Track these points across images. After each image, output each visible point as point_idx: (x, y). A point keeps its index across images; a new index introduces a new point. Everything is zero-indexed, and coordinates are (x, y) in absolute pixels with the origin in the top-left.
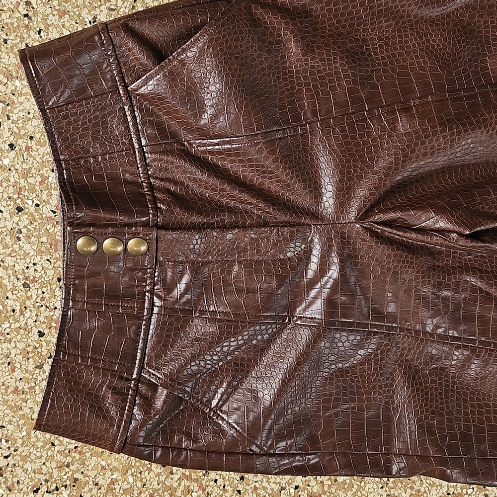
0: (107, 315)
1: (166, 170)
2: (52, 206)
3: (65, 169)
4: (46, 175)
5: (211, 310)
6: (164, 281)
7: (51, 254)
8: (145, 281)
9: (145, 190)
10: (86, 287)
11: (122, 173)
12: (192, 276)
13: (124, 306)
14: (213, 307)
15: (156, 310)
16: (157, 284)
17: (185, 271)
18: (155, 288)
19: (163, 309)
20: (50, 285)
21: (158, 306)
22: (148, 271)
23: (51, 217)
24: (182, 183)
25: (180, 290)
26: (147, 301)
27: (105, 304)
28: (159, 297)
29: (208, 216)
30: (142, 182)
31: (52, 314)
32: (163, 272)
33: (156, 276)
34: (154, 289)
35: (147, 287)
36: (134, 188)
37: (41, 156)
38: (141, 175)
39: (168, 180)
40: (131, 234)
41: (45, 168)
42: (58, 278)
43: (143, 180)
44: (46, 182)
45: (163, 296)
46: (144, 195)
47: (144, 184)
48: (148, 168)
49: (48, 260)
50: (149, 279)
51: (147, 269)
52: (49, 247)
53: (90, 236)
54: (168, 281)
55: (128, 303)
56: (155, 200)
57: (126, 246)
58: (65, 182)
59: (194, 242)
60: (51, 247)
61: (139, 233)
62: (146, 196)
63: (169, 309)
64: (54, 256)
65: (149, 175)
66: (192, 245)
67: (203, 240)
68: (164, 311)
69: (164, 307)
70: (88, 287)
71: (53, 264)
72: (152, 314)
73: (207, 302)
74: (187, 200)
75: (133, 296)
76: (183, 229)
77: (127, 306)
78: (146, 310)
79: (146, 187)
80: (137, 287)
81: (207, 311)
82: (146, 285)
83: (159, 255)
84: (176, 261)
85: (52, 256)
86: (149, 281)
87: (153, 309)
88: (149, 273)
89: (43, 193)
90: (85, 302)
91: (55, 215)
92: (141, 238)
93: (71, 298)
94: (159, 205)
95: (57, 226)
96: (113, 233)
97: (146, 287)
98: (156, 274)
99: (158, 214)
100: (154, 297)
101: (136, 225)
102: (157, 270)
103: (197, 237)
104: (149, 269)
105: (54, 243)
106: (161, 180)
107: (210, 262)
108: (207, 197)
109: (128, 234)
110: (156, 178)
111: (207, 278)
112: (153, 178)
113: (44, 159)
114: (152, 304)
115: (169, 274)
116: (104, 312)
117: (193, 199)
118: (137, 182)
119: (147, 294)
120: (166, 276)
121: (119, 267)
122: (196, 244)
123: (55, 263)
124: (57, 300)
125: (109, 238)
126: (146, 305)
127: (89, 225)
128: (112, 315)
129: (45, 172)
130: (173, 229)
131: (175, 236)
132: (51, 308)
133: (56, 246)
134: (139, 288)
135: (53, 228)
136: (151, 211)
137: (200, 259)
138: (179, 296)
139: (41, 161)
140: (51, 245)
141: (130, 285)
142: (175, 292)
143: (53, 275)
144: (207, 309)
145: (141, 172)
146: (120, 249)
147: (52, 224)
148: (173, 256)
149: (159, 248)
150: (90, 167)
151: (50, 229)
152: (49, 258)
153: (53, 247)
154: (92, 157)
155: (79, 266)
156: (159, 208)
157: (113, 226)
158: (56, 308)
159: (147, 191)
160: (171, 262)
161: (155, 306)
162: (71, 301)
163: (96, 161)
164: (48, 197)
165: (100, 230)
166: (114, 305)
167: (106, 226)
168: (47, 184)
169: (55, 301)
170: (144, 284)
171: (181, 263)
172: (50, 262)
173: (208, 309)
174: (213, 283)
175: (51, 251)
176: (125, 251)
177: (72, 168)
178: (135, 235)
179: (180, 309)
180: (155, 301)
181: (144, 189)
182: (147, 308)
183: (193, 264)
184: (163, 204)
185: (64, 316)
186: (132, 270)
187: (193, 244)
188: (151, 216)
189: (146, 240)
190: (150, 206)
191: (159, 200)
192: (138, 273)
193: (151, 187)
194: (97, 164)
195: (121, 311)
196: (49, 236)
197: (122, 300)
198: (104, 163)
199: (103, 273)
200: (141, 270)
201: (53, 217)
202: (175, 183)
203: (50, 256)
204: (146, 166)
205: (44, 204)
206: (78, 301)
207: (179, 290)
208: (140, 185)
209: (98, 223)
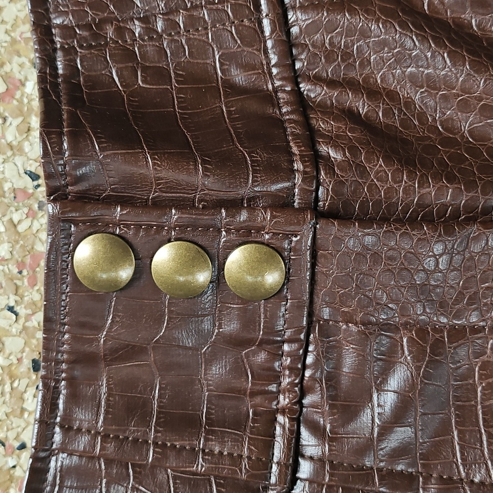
0: (161, 477)
1: (347, 55)
2: (29, 159)
3: (62, 48)
4: (18, 76)
5: (476, 480)
6: (332, 380)
7: (20, 291)
8: (276, 377)
9: (284, 110)
10: (104, 389)
11: (221, 64)
12: (418, 369)
13: (211, 453)
14: (483, 471)
15: (305, 469)
16: (311, 390)
17: (396, 352)
18: (305, 401)
19: (327, 467)
20: (13, 378)
21: (311, 458)
22: (286, 347)
23: (24, 191)
24: (392, 95)
25: (380, 410)
26: (279, 439)
27: (155, 444)
28: (317, 430)
29: (470, 186)
30: (276, 90)
31: (11, 462)
32: (331, 352)
33: (309, 367)
34: (302, 406)
35: (281, 397)
36: (253, 106)
37: (9, 27)
38: (275, 71)
39: (351, 85)
40: (238, 230)
41: (16, 58)
42: (34, 361)
43: (278, 83)
44: (18, 95)
45: (328, 427)
46: (280, 123)
47: (280, 95)
48: (294, 51)
49: (11, 309)
50: (287, 372)
51: (283, 342)
52: (16, 271)
53: (113, 234)
54: (345, 381)
55: (222, 443)
56: (311, 137)
57: (221, 268)
58: (58, 84)
59: (430, 264)
60: (20, 272)
61: (259, 230)
62: (287, 125)
63: (345, 469)
64: (26, 299)
65: (295, 71)
66: (422, 275)
67: (457, 258)
68: (331, 475)
69: (331, 462)
70: (109, 389)
71: (22, 321)
72: (294, 480)
73: (462, 454)
74: (405, 142)
75: (239, 423)
76: (395, 221)
77: (221, 453)
78: (275, 468)
79: (287, 103)
80: (253, 394)
81: (462, 480)
82: (279, 392)
83: (318, 301)
84: (370, 323)
85: (22, 297)
86: (287, 380)
87: (296, 467)
88: (289, 354)
89: (8, 123)
90: (98, 433)
91: (36, 183)
92: (268, 245)
93: (58, 419)
94: (324, 149)
95: (40, 214)
96: (182, 227)
97: (277, 398)
98: (310, 360)
99: (318, 172)
100: (303, 430)
101: (251, 203)
102: (311, 348)
103: (438, 248)
104: (290, 341)
105: (28, 260)
106: (331, 83)
107: (475, 330)
108: (467, 134)
109: (228, 231)
110: (317, 80)
111: (463, 378)
112: (309, 79)
113: (16, 35)
114: (295, 451)
115: (349, 361)
116: (153, 466)
117: (422, 139)
118: (263, 90)
119: (280, 418)
120: (338, 366)
121: (199, 332)
122: (434, 271)
123: (28, 318)
124: (28, 424)
125: (169, 241)
126: (278, 453)
127: (112, 201)
128: (175, 478)
129: (16, 69)
130: (366, 220)
131: (369, 240)
132: (11, 446)
133: (34, 271)
134: (258, 400)
135: (30, 219)
136: (298, 166)
137: (444, 320)
138: (376, 430)
139: (8, 39)
140: (21, 266)
141: (232, 390)
142: (365, 417)
143: (23, 351)
144: (463, 474)
145: (273, 62)
146: (203, 277)
147: (26, 210)
148: (361, 306)
149: (319, 278)
150: (133, 45)
151: (20, 222)
152: (12, 304)
153: (25, 272)
154: (139, 19)
155: (83, 325)
156: (322, 157)
157: (182, 205)
158: (23, 447)
159: (288, 113)
160: (356, 324)
161: (303, 456)
162: (57, 429)
163: (149, 29)
164: (21, 135)
165: (145, 218)
166: (183, 448)
167: (162, 205)
168: (20, 101)
169: (23, 425)
170: (273, 388)
171: (386, 326)
172: (16, 314)
173: (467, 474)
174: (483, 394)
175: (19, 283)
176: (218, 284)
177: (81, 47)
178: (246, 235)
179: (380, 470)
180: (304, 442)
181: (280, 108)
182: (278, 463)
183: (422, 332)
184: (336, 147)
185: (38, 471)
186: (238, 343)
187: (424, 270)
188: (298, 179)
189: (279, 251)
190: (295, 150)
191: (323, 136)
192: (255, 353)
193: (301, 102)
194: (151, 39)
195: (200, 466)
196: (17, 242)
197: (208, 432)
198: (170, 35)
199: (154, 348)
200: (264, 346)
201: (31, 191)
202: (373, 92)
203: (18, 298)
204: (288, 45)
205: (9, 153)
206: (79, 430)
207: (377, 410)
208: (270, 98)
209: (138, 194)
